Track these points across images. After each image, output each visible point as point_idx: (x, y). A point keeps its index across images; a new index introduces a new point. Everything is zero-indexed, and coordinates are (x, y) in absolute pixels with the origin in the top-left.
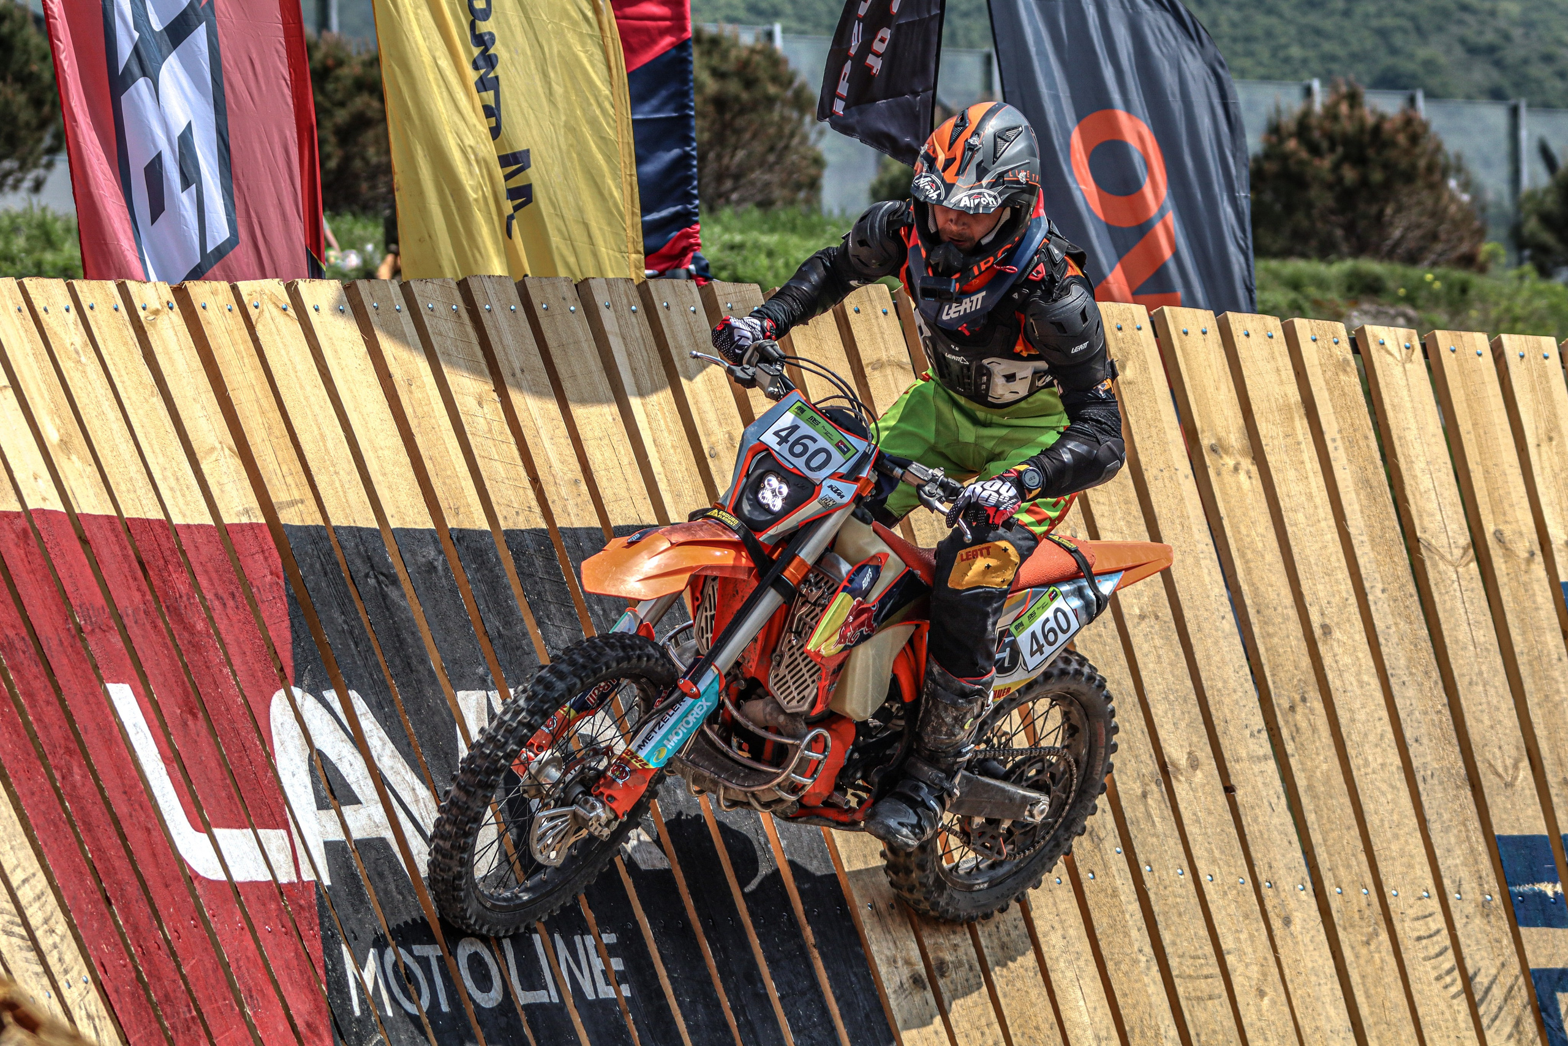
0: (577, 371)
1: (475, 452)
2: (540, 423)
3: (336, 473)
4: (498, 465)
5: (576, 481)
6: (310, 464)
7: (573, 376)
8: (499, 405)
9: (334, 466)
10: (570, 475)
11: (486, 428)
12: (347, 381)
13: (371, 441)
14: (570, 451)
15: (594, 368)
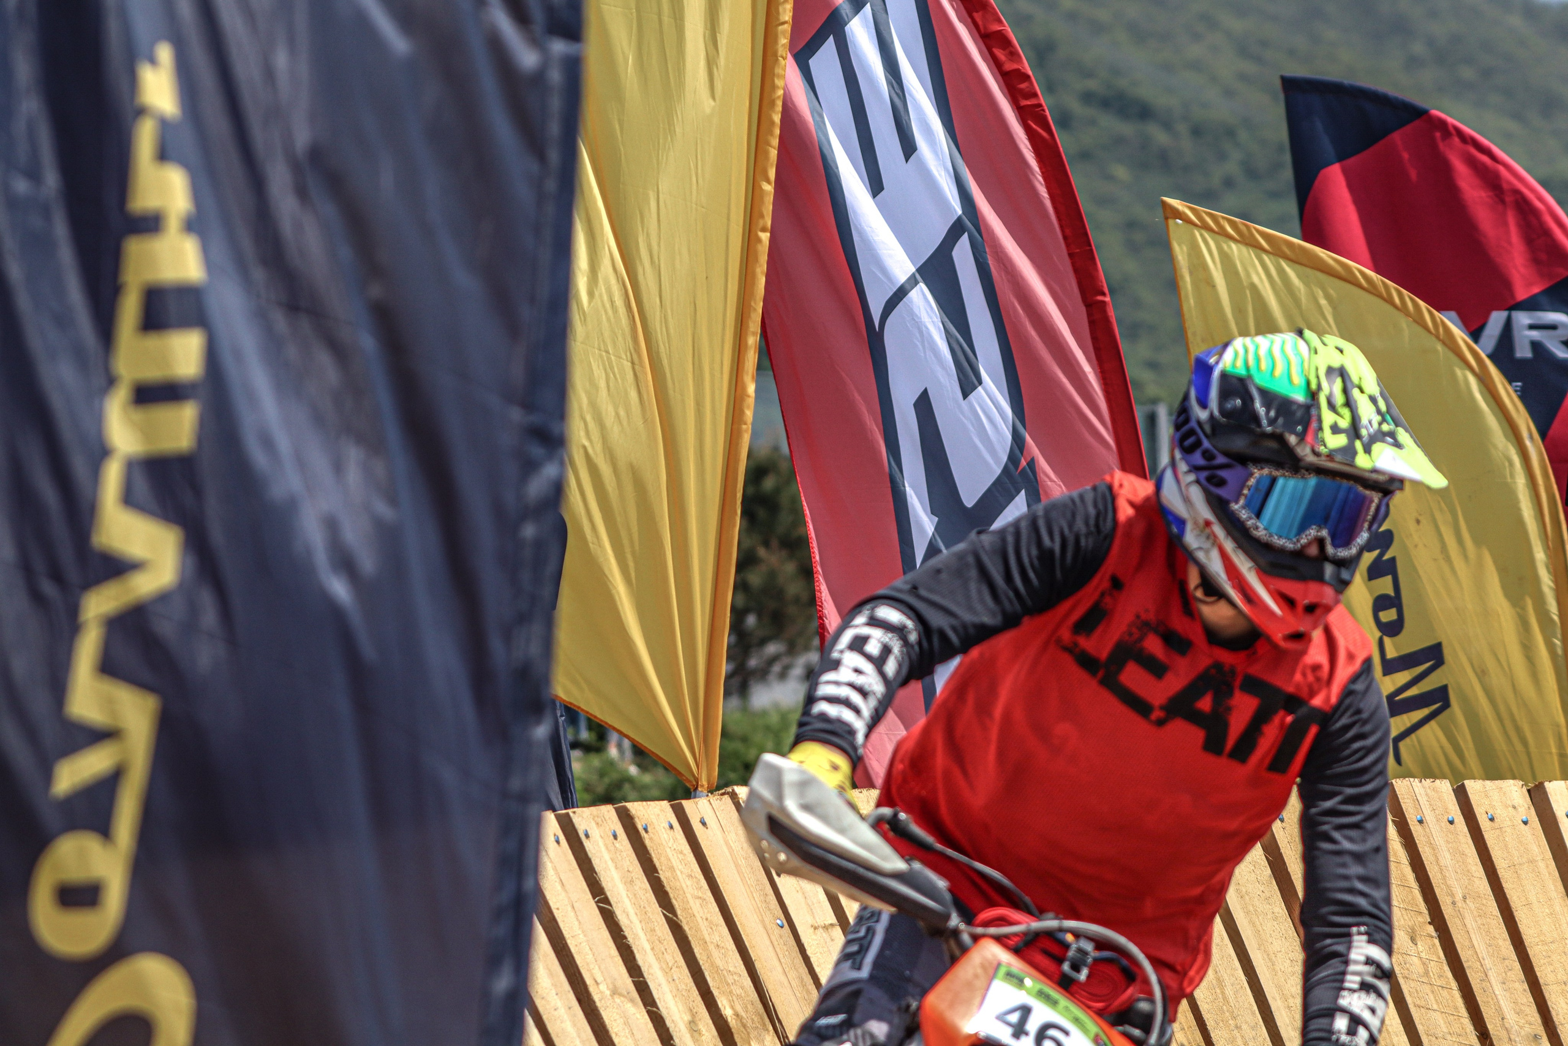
0: (1533, 898)
1: (1409, 1000)
2: (1488, 963)
3: (1238, 1027)
4: (1437, 1015)
5: (1536, 1037)
6: (1206, 1016)
7: (1529, 904)
8: (1437, 942)
9: (1234, 1018)
10: (1527, 1029)
11: (1421, 970)
12: (1248, 913)
13: (1279, 987)
14: (1527, 999)
15: (1554, 894)
